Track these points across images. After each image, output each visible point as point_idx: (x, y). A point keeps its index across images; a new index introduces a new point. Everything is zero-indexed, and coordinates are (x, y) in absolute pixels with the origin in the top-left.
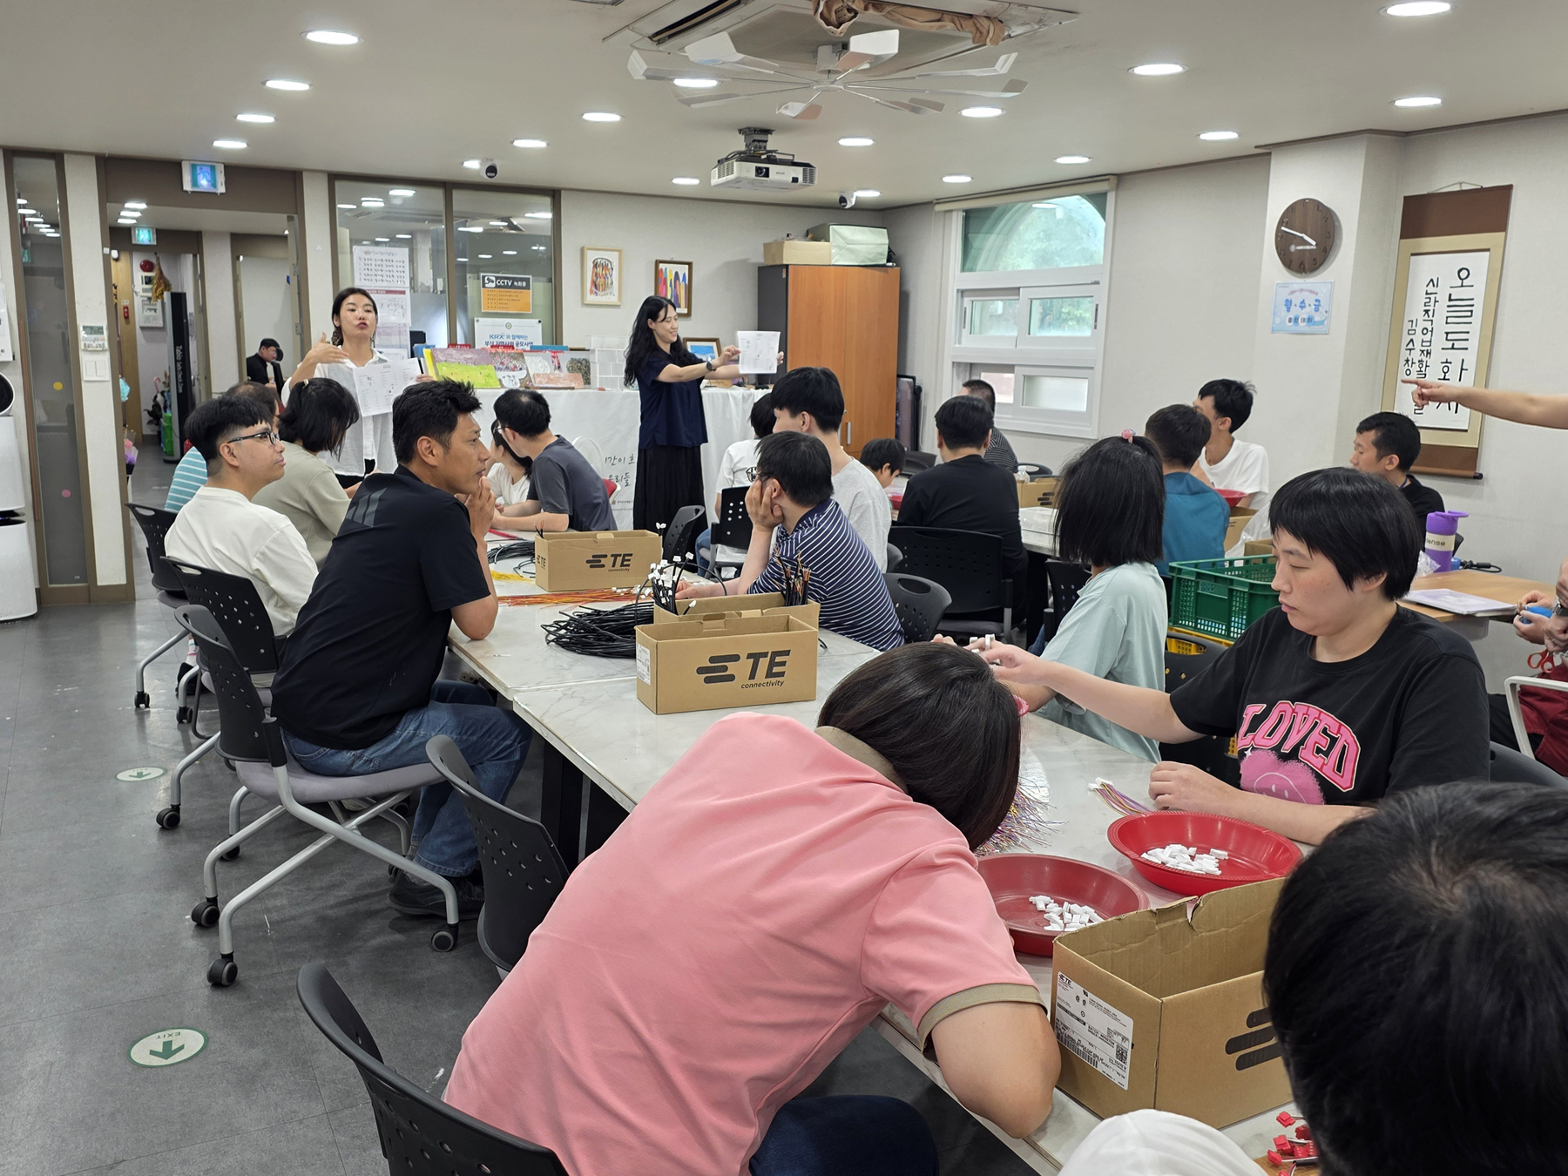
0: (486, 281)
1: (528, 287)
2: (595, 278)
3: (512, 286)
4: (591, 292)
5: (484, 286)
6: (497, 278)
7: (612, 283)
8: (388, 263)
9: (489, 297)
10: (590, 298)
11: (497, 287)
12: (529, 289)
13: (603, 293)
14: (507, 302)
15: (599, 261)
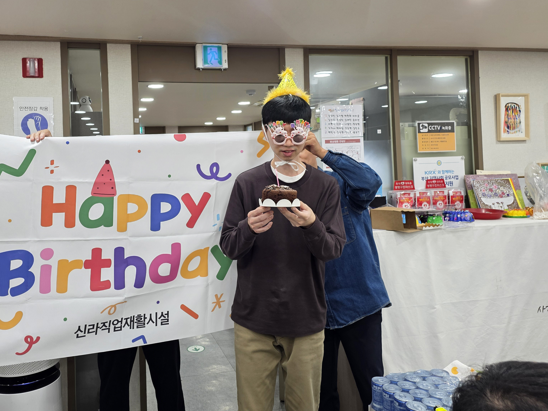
0: (421, 128)
1: (452, 131)
2: (507, 119)
3: (441, 131)
4: (504, 132)
5: (419, 132)
6: (429, 124)
7: (520, 122)
8: (347, 118)
9: (423, 140)
10: (504, 136)
11: (429, 131)
12: (454, 132)
13: (514, 131)
14: (437, 143)
15: (510, 105)
